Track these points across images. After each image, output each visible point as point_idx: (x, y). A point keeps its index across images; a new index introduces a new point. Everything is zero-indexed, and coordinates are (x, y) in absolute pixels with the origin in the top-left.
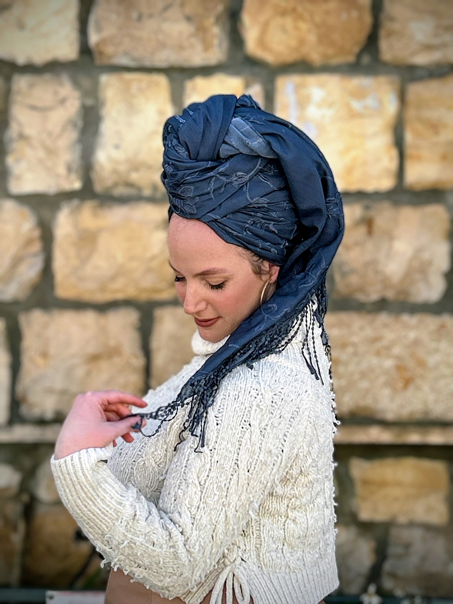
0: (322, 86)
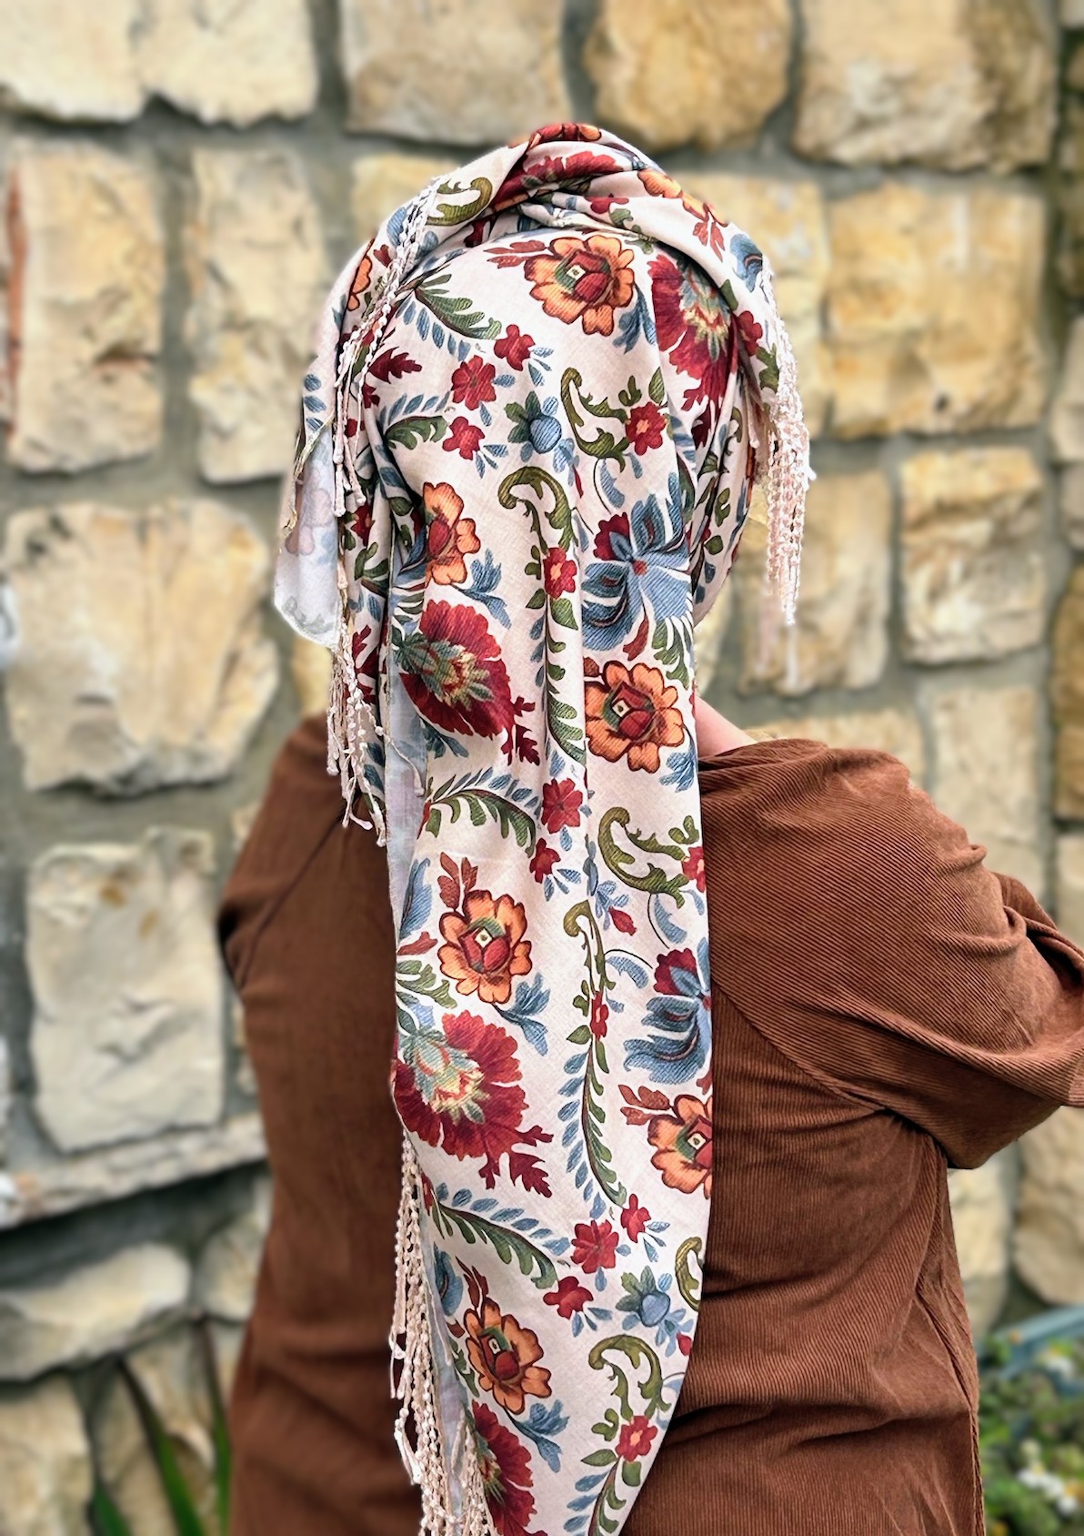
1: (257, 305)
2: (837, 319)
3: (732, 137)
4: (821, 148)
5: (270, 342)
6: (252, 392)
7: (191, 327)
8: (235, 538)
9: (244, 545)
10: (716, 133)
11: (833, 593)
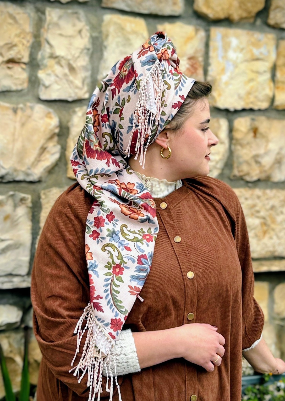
0: (237, 37)
1: (60, 52)
2: (279, 75)
3: (242, 19)
4: (276, 24)
5: (63, 62)
6: (57, 76)
7: (39, 56)
8: (48, 115)
9: (51, 118)
10: (236, 17)
11: (267, 153)
